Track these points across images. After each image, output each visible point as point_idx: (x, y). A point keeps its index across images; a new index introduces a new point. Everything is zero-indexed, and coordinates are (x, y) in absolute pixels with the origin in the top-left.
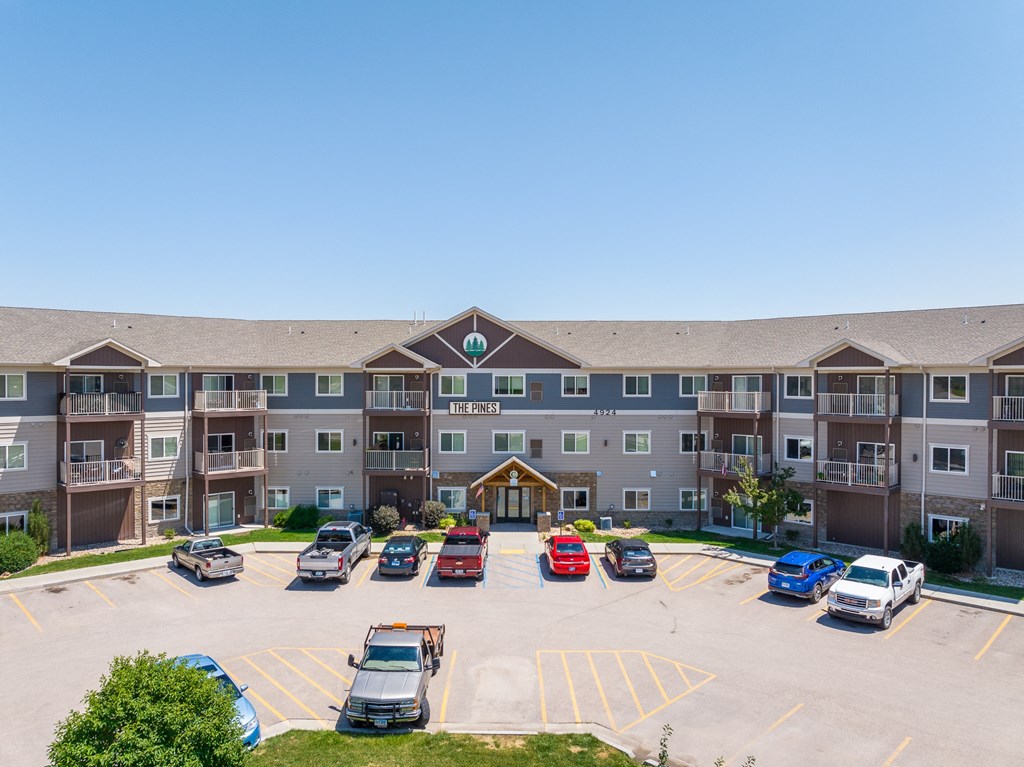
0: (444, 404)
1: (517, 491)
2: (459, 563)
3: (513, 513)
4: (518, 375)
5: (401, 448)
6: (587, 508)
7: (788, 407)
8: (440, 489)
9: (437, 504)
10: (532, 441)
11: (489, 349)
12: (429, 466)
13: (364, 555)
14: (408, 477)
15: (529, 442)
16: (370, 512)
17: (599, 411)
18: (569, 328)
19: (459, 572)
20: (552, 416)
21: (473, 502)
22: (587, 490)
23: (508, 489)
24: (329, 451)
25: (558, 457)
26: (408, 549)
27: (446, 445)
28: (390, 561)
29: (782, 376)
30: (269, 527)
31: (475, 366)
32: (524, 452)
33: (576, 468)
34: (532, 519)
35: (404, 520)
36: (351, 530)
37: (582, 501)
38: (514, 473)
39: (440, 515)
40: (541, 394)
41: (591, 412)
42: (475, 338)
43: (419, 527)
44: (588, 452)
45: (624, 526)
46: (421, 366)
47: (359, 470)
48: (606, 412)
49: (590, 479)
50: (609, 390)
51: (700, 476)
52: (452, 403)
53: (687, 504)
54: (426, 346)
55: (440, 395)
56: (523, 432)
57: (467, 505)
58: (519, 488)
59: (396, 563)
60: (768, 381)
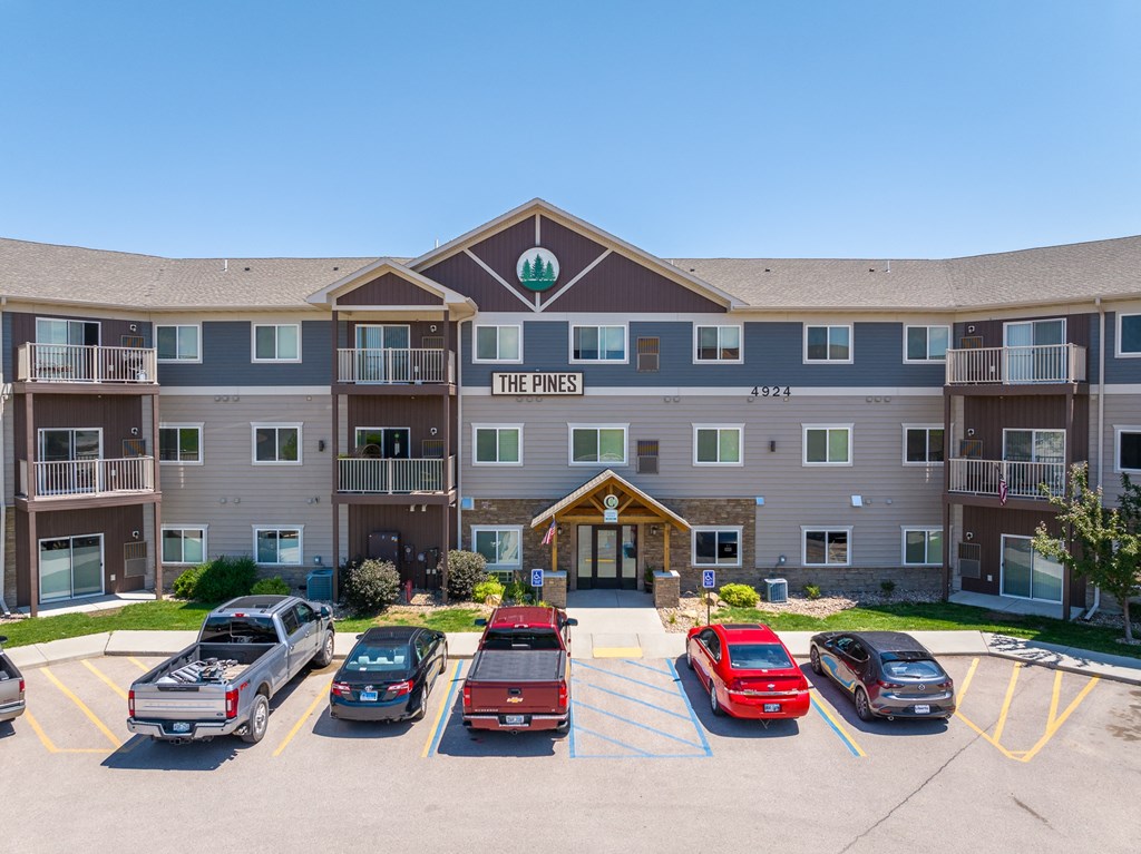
0: (483, 376)
1: (613, 533)
2: (515, 700)
3: (607, 570)
4: (613, 330)
5: (403, 454)
6: (738, 562)
7: (1123, 373)
8: (476, 529)
9: (472, 557)
10: (640, 443)
11: (563, 279)
12: (455, 487)
13: (316, 664)
14: (418, 507)
15: (635, 444)
16: (344, 573)
17: (760, 389)
19: (515, 721)
20: (676, 399)
21: (535, 555)
22: (738, 529)
23: (596, 528)
24: (277, 462)
25: (684, 474)
26: (400, 659)
27: (487, 451)
28: (357, 689)
29: (1110, 316)
30: (165, 597)
31: (538, 308)
32: (625, 462)
33: (720, 491)
34: (640, 582)
35: (409, 586)
36: (275, 617)
37: (728, 550)
38: (612, 500)
39: (475, 575)
40: (658, 358)
41: (747, 391)
42: (538, 257)
43: (437, 599)
44: (740, 463)
45: (805, 595)
46: (439, 301)
47: (326, 493)
48: (772, 391)
49: (743, 510)
50: (778, 351)
51: (943, 503)
52: (496, 375)
53: (918, 554)
54: (449, 269)
55: (476, 360)
56: (625, 427)
57: (525, 557)
58: (618, 528)
59: (369, 695)
60: (1082, 328)
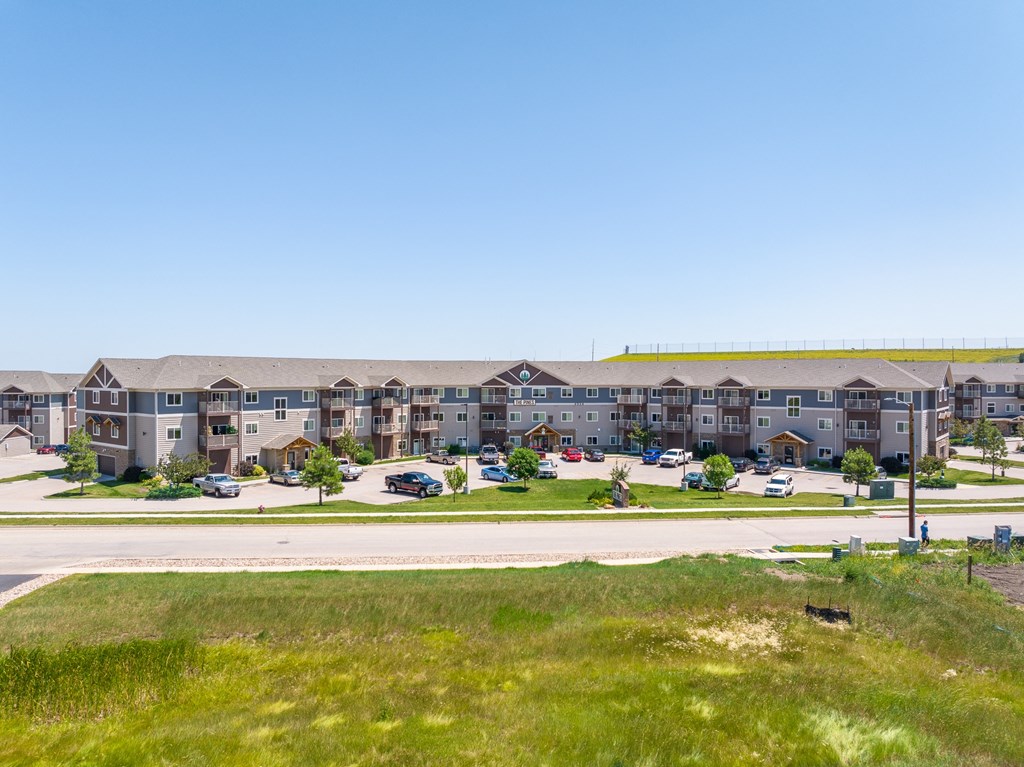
0: (512, 401)
4: (543, 388)
5: (496, 419)
6: (572, 445)
7: (653, 401)
8: (510, 437)
9: (509, 443)
10: (549, 417)
11: (531, 377)
12: (506, 427)
14: (499, 431)
15: (547, 417)
17: (576, 403)
18: (558, 364)
20: (557, 406)
22: (571, 437)
24: (462, 421)
25: (559, 423)
27: (513, 419)
29: (650, 389)
31: (525, 384)
32: (546, 421)
33: (568, 427)
38: (544, 429)
40: (553, 396)
41: (574, 404)
42: (525, 373)
44: (572, 421)
46: (503, 384)
47: (474, 429)
48: (579, 404)
49: (573, 432)
50: (581, 395)
51: (619, 430)
52: (515, 400)
53: (613, 442)
54: (504, 376)
56: (545, 412)
57: (522, 444)
60: (645, 391)
